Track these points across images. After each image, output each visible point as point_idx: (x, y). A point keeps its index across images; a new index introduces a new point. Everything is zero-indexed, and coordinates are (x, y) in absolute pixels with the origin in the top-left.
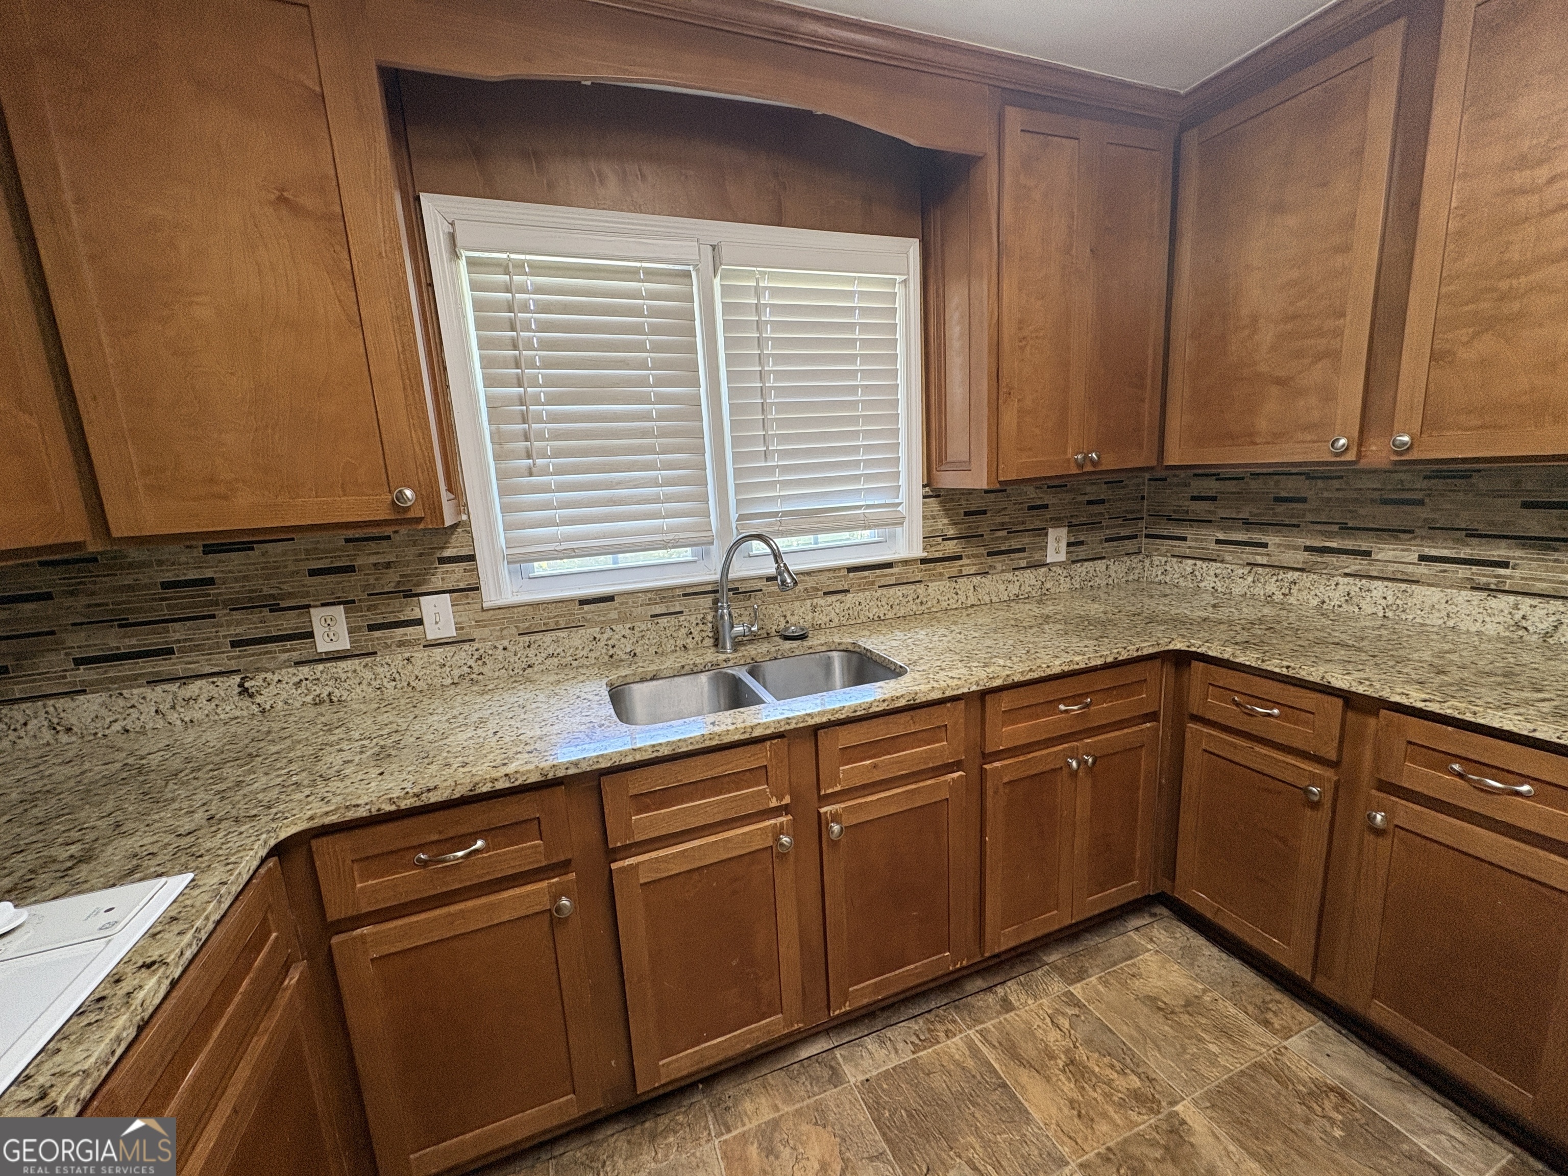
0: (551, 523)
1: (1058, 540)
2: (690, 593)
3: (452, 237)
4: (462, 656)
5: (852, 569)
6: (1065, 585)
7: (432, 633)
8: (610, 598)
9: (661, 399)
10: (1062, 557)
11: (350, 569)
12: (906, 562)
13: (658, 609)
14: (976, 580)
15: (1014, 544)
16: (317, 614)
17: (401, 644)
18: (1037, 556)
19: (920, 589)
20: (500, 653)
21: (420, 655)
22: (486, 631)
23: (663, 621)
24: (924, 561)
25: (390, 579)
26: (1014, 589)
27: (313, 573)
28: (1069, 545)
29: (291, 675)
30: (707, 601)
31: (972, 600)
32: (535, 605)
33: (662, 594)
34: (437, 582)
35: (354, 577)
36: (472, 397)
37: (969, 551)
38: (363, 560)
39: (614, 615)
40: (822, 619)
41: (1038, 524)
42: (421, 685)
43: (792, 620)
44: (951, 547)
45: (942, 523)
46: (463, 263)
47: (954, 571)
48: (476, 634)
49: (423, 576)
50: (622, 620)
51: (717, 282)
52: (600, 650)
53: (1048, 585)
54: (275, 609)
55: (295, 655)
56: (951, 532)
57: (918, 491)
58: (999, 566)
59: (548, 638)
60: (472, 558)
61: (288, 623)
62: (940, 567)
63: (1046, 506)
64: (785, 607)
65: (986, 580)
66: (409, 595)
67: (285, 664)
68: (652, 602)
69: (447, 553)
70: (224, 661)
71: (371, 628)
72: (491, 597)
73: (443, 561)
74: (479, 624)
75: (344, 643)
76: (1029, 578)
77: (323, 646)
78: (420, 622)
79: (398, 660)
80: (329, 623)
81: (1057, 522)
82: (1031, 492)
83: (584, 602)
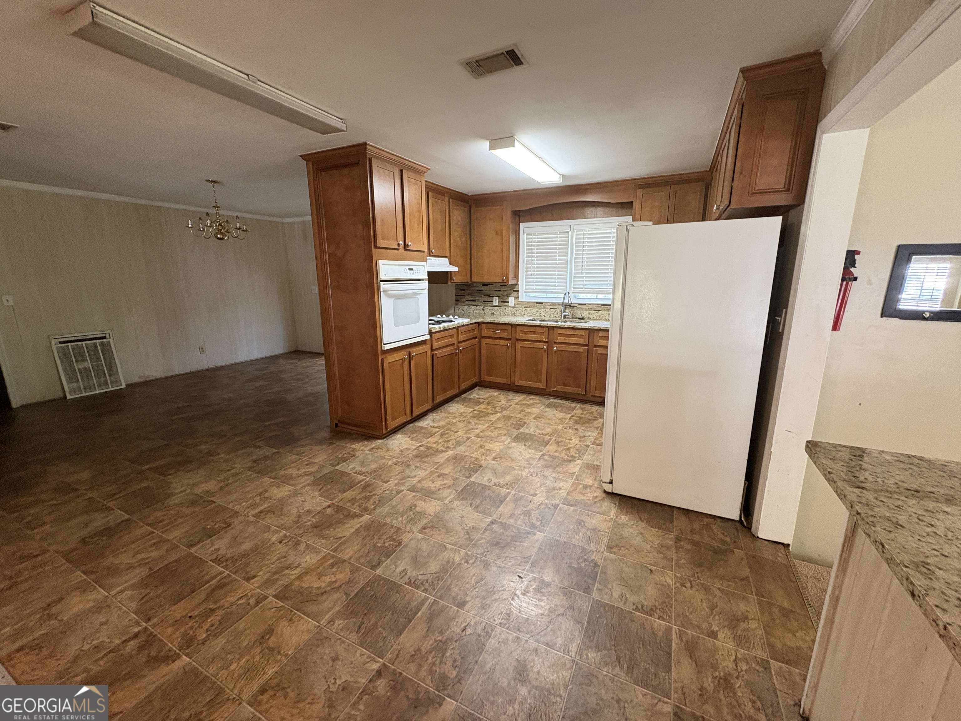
0: (534, 285)
2: (558, 304)
3: (524, 230)
4: (514, 310)
7: (510, 304)
8: (542, 303)
16: (494, 298)
17: (505, 306)
20: (520, 310)
21: (507, 308)
27: (495, 291)
29: (489, 308)
30: (560, 307)
32: (528, 302)
33: (553, 304)
34: (512, 295)
35: (500, 292)
36: (523, 260)
38: (502, 289)
39: (542, 307)
42: (507, 314)
43: (583, 315)
46: (525, 235)
48: (517, 306)
49: (510, 294)
52: (538, 314)
54: (489, 296)
55: (491, 305)
60: (518, 291)
61: (490, 299)
64: (582, 311)
66: (508, 297)
67: (489, 306)
68: (551, 305)
70: (482, 304)
71: (501, 302)
72: (520, 299)
73: (514, 291)
74: (518, 304)
75: (497, 304)
77: (494, 304)
78: (508, 302)
79: (504, 308)
80: (496, 299)
83: (537, 303)
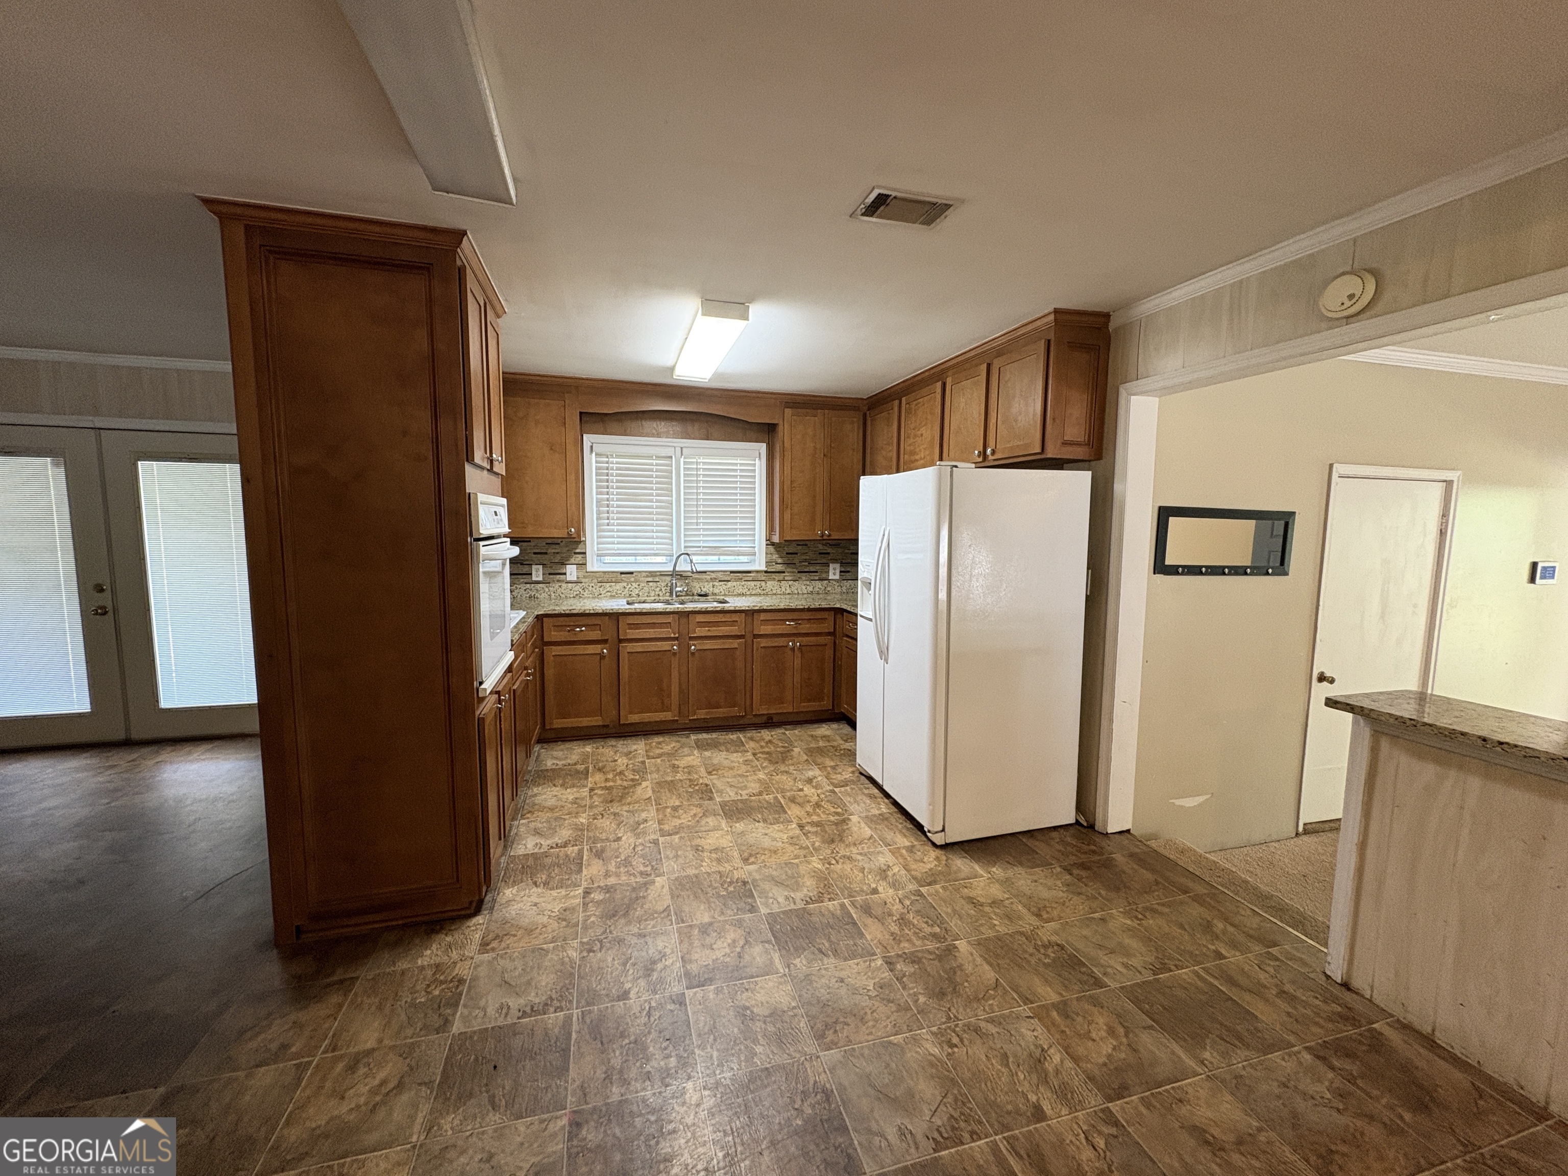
0: (614, 543)
1: (834, 569)
2: (662, 574)
3: (592, 447)
4: (578, 588)
5: (732, 572)
6: (839, 590)
7: (569, 578)
8: (632, 573)
9: (657, 501)
10: (837, 577)
11: (546, 553)
12: (757, 572)
13: (650, 579)
14: (790, 583)
15: (812, 569)
16: (534, 567)
17: (558, 581)
18: (824, 576)
19: (763, 584)
20: (590, 588)
21: (564, 585)
22: (587, 580)
23: (651, 584)
24: (766, 572)
25: (557, 559)
26: (810, 589)
27: (535, 553)
28: (841, 572)
29: (523, 587)
30: (669, 578)
31: (788, 591)
32: (605, 572)
33: (652, 574)
34: (572, 560)
35: (546, 556)
36: (592, 498)
37: (788, 570)
38: (550, 551)
39: (632, 579)
40: (716, 591)
41: (824, 561)
42: (563, 596)
43: (704, 590)
44: (779, 568)
45: (775, 556)
46: (594, 454)
47: (781, 578)
48: (583, 580)
49: (568, 558)
50: (635, 581)
51: (682, 460)
53: (829, 589)
54: (522, 564)
55: (525, 581)
56: (780, 561)
57: (764, 543)
58: (804, 578)
59: (608, 585)
60: (585, 553)
61: (525, 569)
62: (773, 576)
63: (828, 553)
64: (701, 584)
65: (796, 583)
66: (563, 564)
67: (522, 583)
68: (647, 576)
69: (577, 551)
71: (550, 574)
72: (589, 568)
73: (575, 553)
74: (585, 577)
75: (540, 578)
76: (819, 584)
77: (534, 578)
78: (565, 574)
79: (557, 586)
80: (537, 571)
81: (835, 561)
82: (821, 547)
